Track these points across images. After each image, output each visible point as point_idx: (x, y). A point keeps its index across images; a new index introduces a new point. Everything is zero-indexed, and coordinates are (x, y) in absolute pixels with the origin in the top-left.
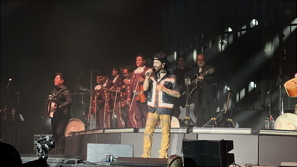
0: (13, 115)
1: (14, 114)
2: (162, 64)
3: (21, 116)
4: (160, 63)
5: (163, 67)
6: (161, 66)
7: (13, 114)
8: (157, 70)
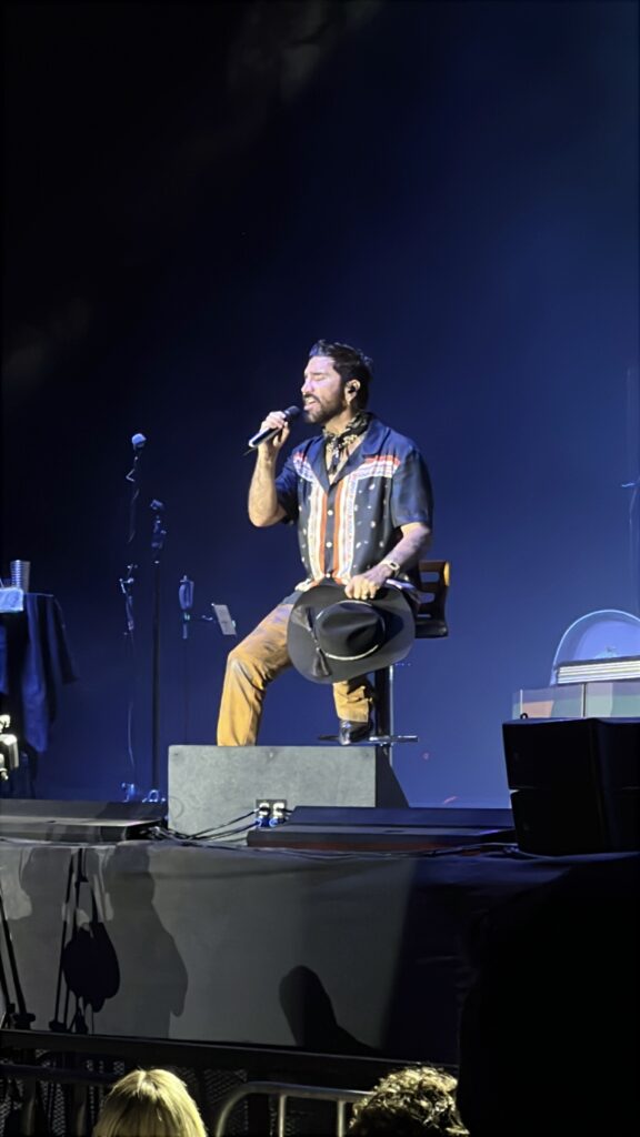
0: (183, 607)
1: (188, 604)
2: (343, 384)
3: (221, 610)
4: (335, 378)
5: (349, 398)
6: (341, 395)
7: (185, 604)
8: (314, 412)
